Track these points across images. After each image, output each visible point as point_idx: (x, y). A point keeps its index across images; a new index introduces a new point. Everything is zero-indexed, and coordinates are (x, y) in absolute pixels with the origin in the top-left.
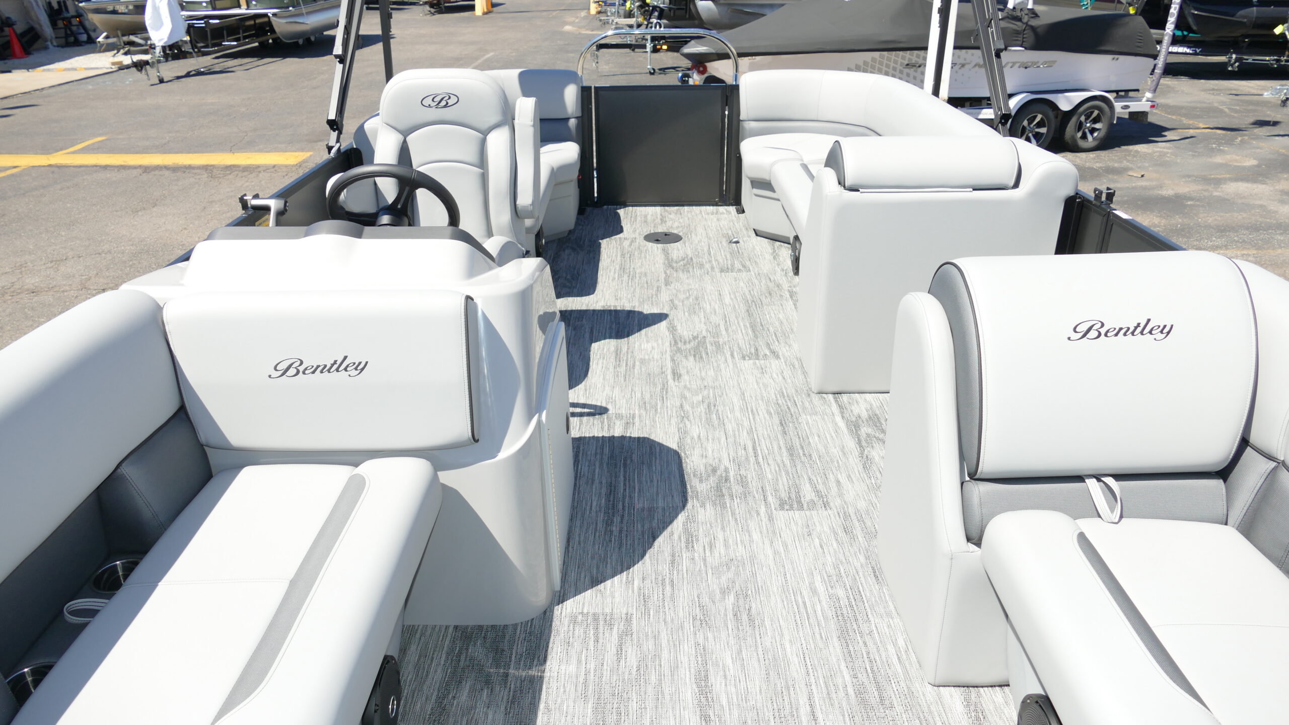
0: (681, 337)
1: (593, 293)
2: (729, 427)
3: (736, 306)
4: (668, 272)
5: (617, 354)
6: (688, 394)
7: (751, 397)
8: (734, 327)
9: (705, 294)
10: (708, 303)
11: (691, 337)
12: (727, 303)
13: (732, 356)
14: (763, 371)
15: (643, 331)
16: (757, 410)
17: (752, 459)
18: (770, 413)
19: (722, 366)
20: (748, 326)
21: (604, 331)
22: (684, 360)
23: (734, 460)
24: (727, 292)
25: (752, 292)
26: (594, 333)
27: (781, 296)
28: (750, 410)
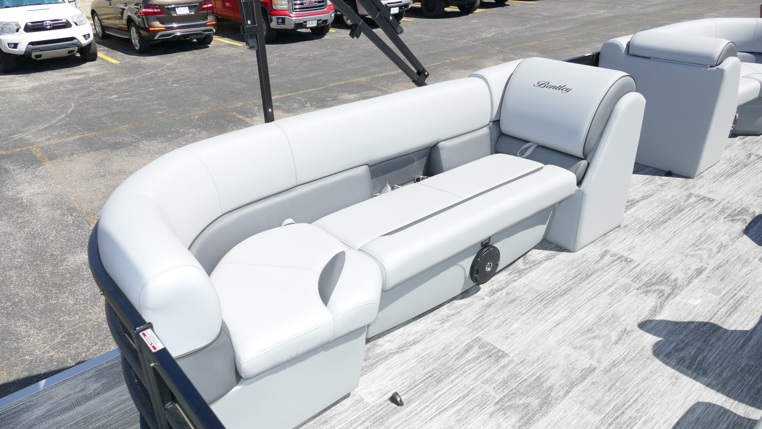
0: (660, 297)
1: (698, 404)
2: (699, 233)
3: (565, 303)
4: (562, 393)
5: (736, 308)
6: (705, 256)
7: (663, 239)
8: (599, 286)
9: (571, 333)
10: (585, 320)
11: (649, 295)
12: (568, 310)
13: (637, 266)
14: (631, 249)
15: (689, 319)
16: (670, 233)
17: (705, 216)
18: (664, 228)
19: (655, 263)
20: (586, 282)
21: (730, 339)
22: (680, 279)
23: (716, 220)
24: (547, 323)
25: (524, 312)
26: (743, 340)
27: (507, 294)
28: (675, 234)
